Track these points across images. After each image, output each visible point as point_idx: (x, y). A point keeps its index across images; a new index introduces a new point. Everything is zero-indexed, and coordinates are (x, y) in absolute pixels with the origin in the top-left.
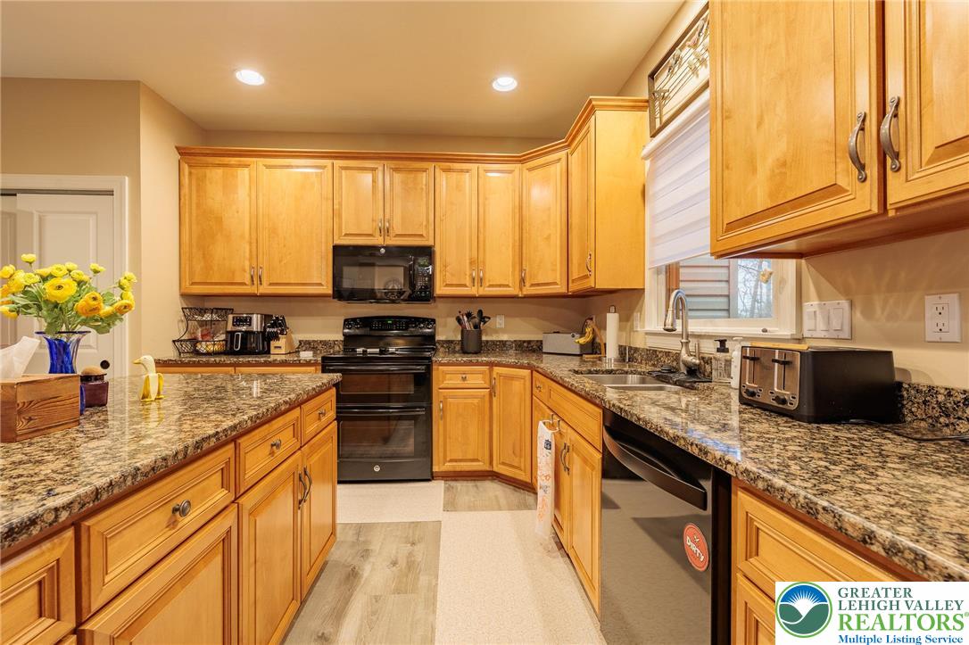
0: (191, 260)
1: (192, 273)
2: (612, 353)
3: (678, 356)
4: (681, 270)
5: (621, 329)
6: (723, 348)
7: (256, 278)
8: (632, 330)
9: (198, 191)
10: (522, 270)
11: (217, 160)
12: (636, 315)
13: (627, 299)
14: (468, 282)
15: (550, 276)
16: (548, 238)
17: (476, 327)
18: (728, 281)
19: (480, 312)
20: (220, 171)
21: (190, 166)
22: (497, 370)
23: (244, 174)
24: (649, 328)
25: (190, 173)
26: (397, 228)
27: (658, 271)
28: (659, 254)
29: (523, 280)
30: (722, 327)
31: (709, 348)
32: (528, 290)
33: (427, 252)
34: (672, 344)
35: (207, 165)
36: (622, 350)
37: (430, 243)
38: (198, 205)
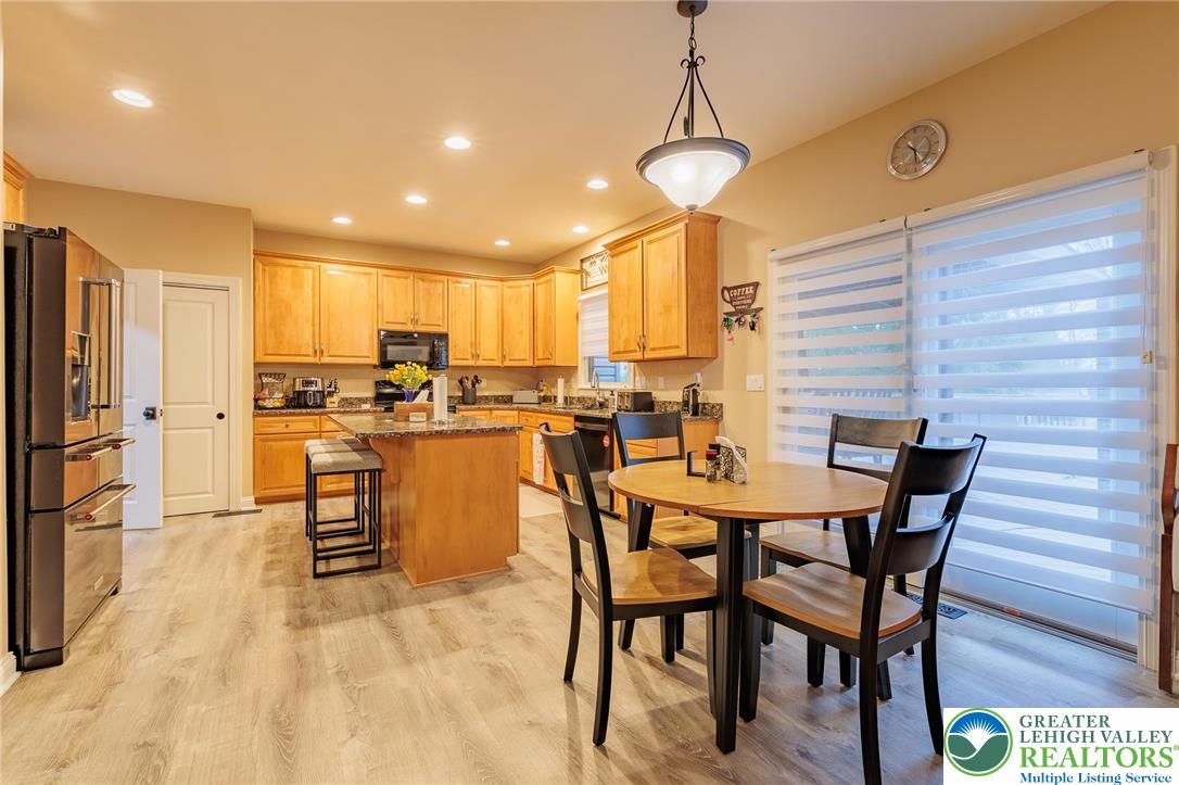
0: (265, 335)
1: (265, 346)
2: (560, 400)
3: (595, 399)
4: (595, 360)
5: (565, 387)
6: (612, 394)
7: (318, 352)
8: (570, 387)
9: (271, 284)
10: (503, 350)
11: (287, 261)
12: (573, 379)
13: (569, 372)
14: (469, 356)
15: (522, 355)
16: (521, 332)
17: (473, 386)
18: (615, 376)
19: (476, 377)
20: (289, 270)
21: (263, 264)
22: (494, 412)
23: (308, 274)
24: (581, 387)
25: (264, 270)
26: (423, 320)
27: (585, 358)
28: (586, 350)
29: (504, 357)
30: (612, 386)
31: (607, 395)
32: (508, 363)
33: (444, 337)
34: (593, 394)
35: (278, 265)
36: (566, 399)
37: (445, 331)
38: (271, 295)
